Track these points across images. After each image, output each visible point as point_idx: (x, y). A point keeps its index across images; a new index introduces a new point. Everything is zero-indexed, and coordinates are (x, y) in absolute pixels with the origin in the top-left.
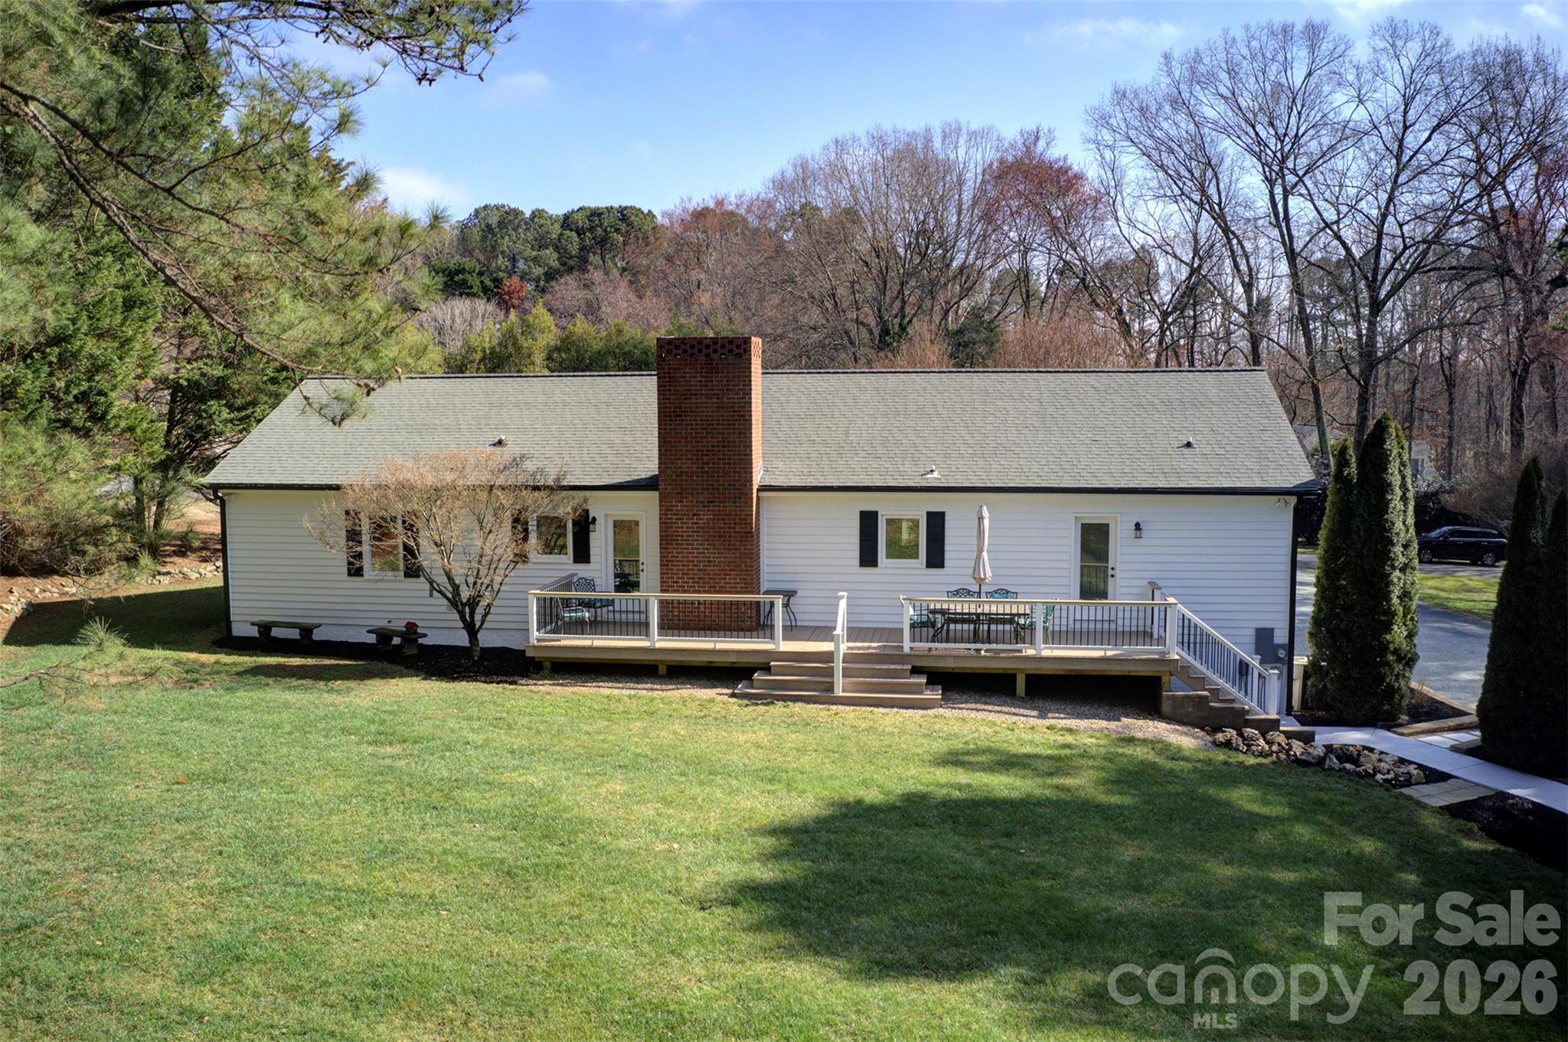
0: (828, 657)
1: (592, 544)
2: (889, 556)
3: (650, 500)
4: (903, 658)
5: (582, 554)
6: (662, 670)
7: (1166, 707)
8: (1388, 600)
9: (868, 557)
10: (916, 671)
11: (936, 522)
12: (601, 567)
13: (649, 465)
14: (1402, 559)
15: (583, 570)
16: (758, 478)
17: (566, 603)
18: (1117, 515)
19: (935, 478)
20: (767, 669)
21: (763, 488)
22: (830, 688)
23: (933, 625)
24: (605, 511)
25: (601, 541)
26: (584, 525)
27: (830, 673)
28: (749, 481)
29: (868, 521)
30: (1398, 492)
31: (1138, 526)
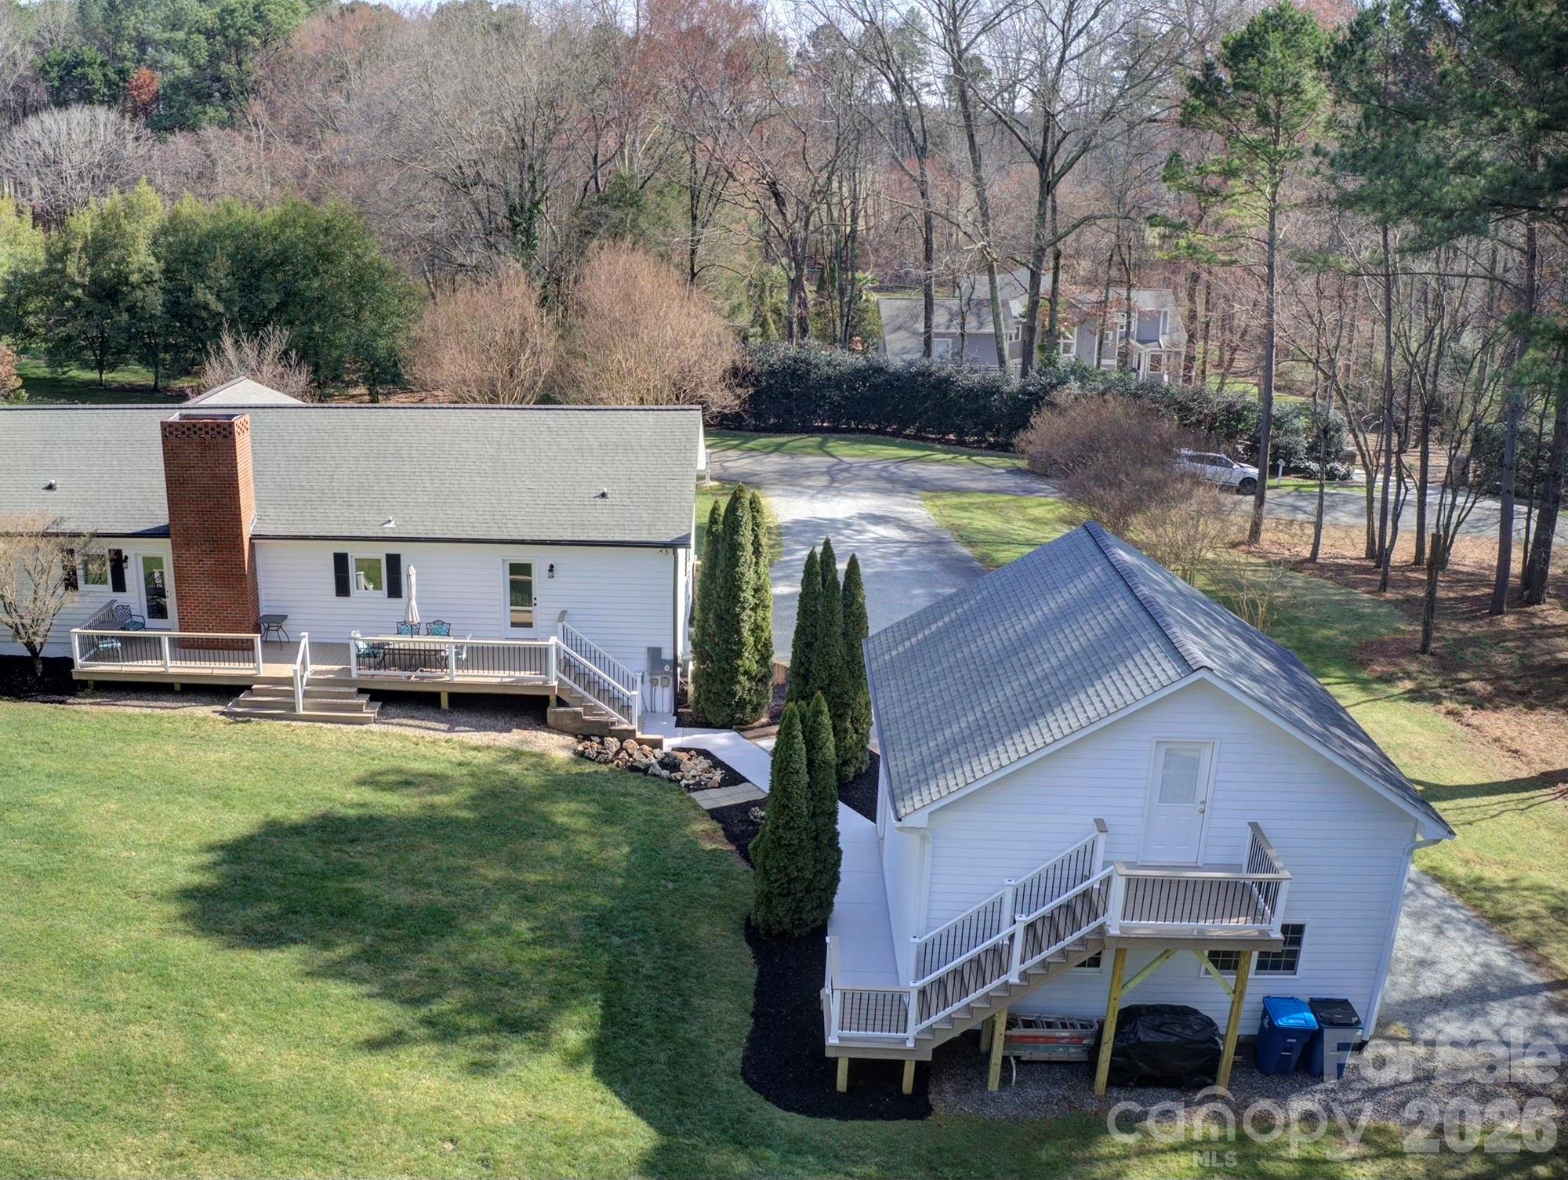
1: (127, 577)
2: (359, 588)
3: (167, 542)
4: (350, 683)
5: (119, 585)
6: (178, 688)
7: (550, 719)
8: (738, 632)
9: (342, 588)
10: (361, 691)
11: (394, 561)
12: (135, 597)
13: (161, 517)
14: (752, 601)
15: (121, 598)
16: (248, 529)
17: (103, 637)
18: (537, 558)
19: (391, 528)
20: (250, 691)
21: (254, 537)
22: (294, 709)
23: (378, 655)
24: (135, 550)
25: (134, 575)
26: (118, 562)
27: (291, 694)
28: (241, 534)
29: (341, 561)
30: (750, 548)
31: (552, 567)
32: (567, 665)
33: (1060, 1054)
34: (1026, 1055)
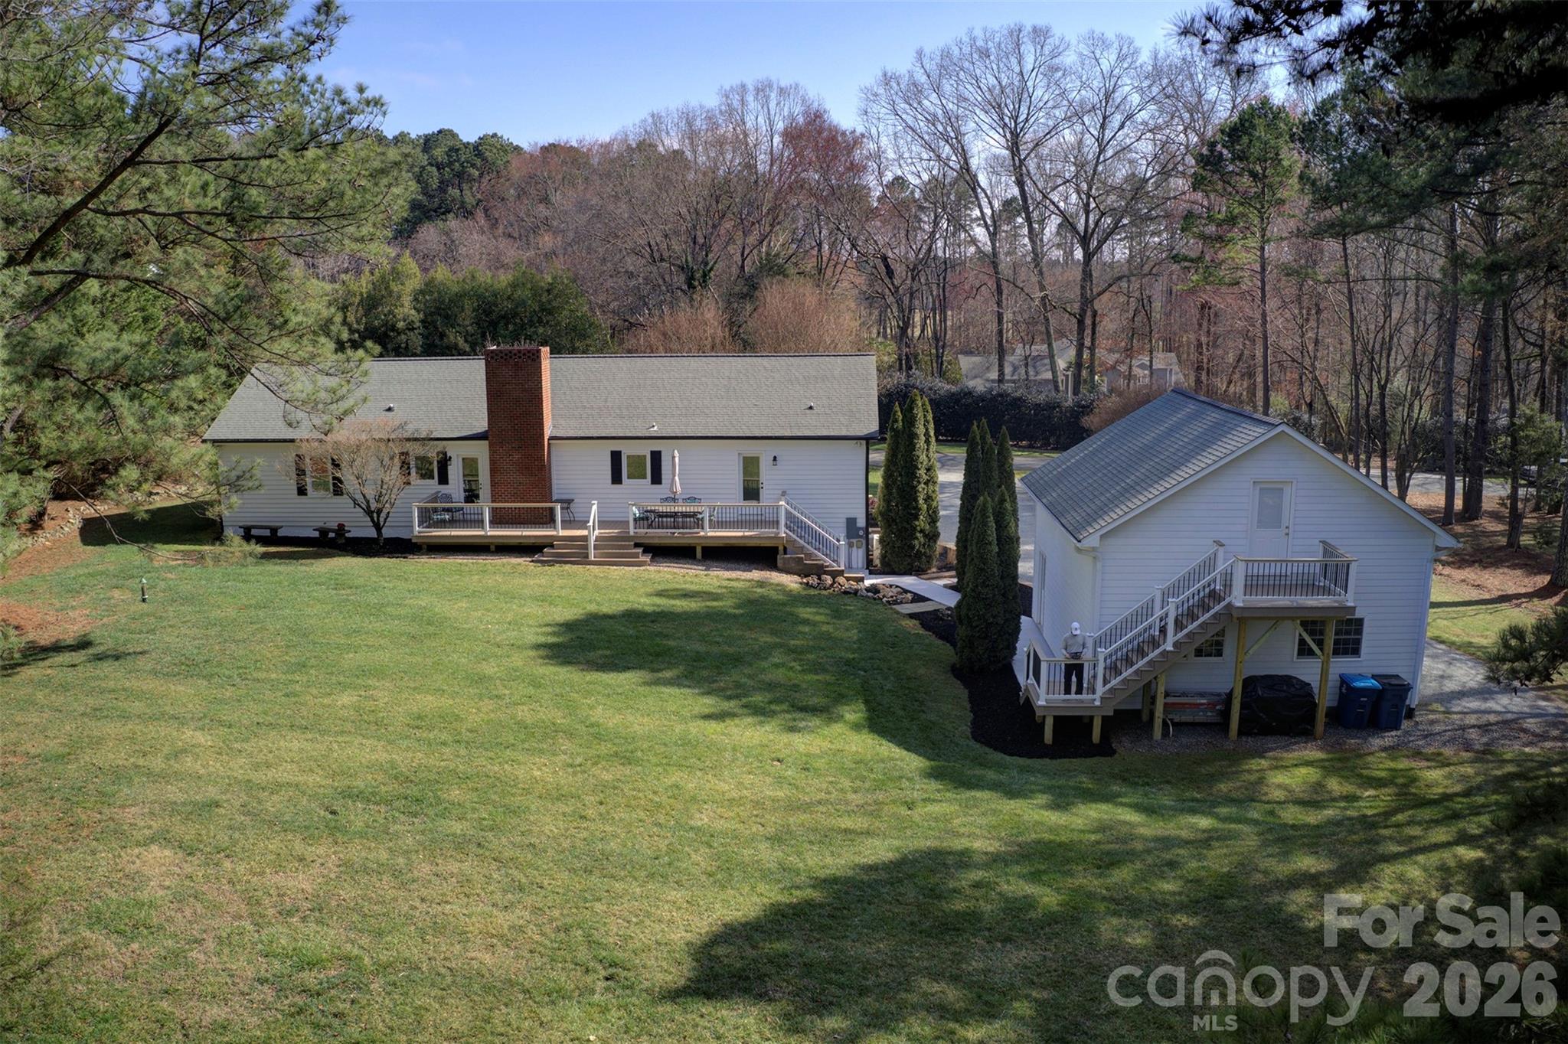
0: (585, 538)
1: (450, 472)
2: (629, 477)
3: (484, 445)
4: (628, 538)
5: (444, 479)
6: (493, 548)
7: (780, 563)
8: (916, 500)
9: (617, 479)
10: (637, 545)
11: (656, 457)
12: (456, 486)
13: (481, 424)
14: (925, 477)
15: (444, 489)
16: (548, 431)
17: (435, 510)
18: (764, 452)
19: (655, 430)
20: (552, 546)
21: (551, 438)
22: (587, 557)
23: (647, 519)
24: (457, 453)
25: (455, 471)
26: (444, 462)
27: (586, 547)
28: (543, 434)
29: (616, 457)
30: (923, 438)
31: (775, 458)
32: (793, 522)
33: (1200, 718)
34: (1177, 719)
